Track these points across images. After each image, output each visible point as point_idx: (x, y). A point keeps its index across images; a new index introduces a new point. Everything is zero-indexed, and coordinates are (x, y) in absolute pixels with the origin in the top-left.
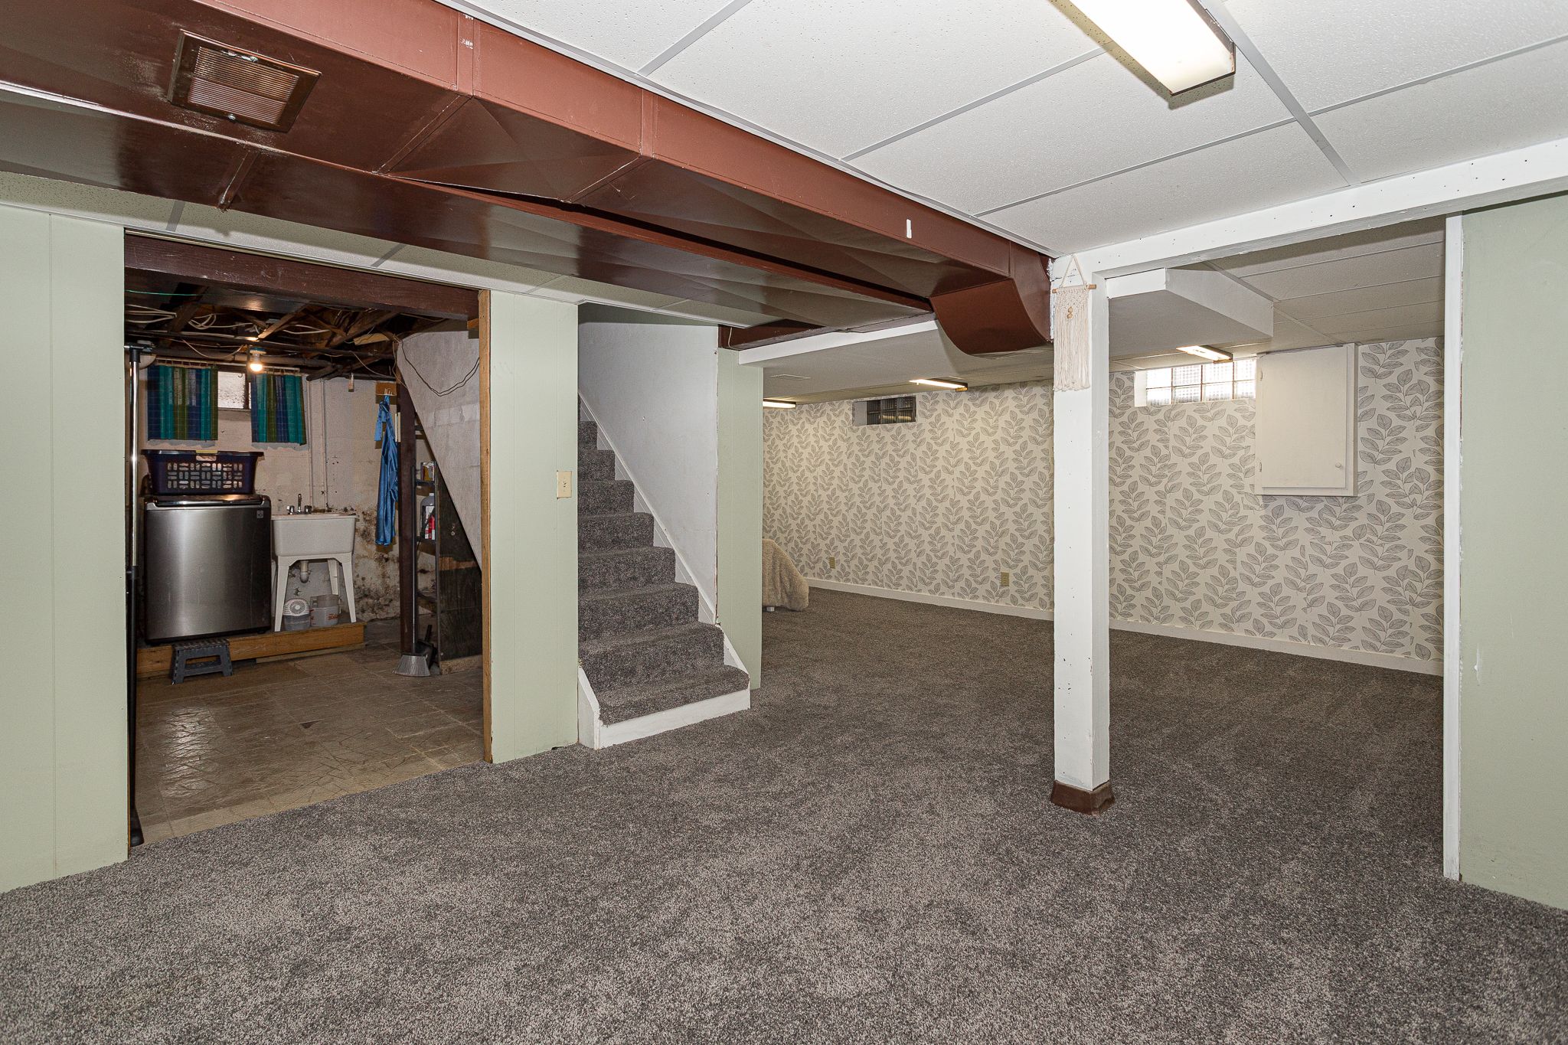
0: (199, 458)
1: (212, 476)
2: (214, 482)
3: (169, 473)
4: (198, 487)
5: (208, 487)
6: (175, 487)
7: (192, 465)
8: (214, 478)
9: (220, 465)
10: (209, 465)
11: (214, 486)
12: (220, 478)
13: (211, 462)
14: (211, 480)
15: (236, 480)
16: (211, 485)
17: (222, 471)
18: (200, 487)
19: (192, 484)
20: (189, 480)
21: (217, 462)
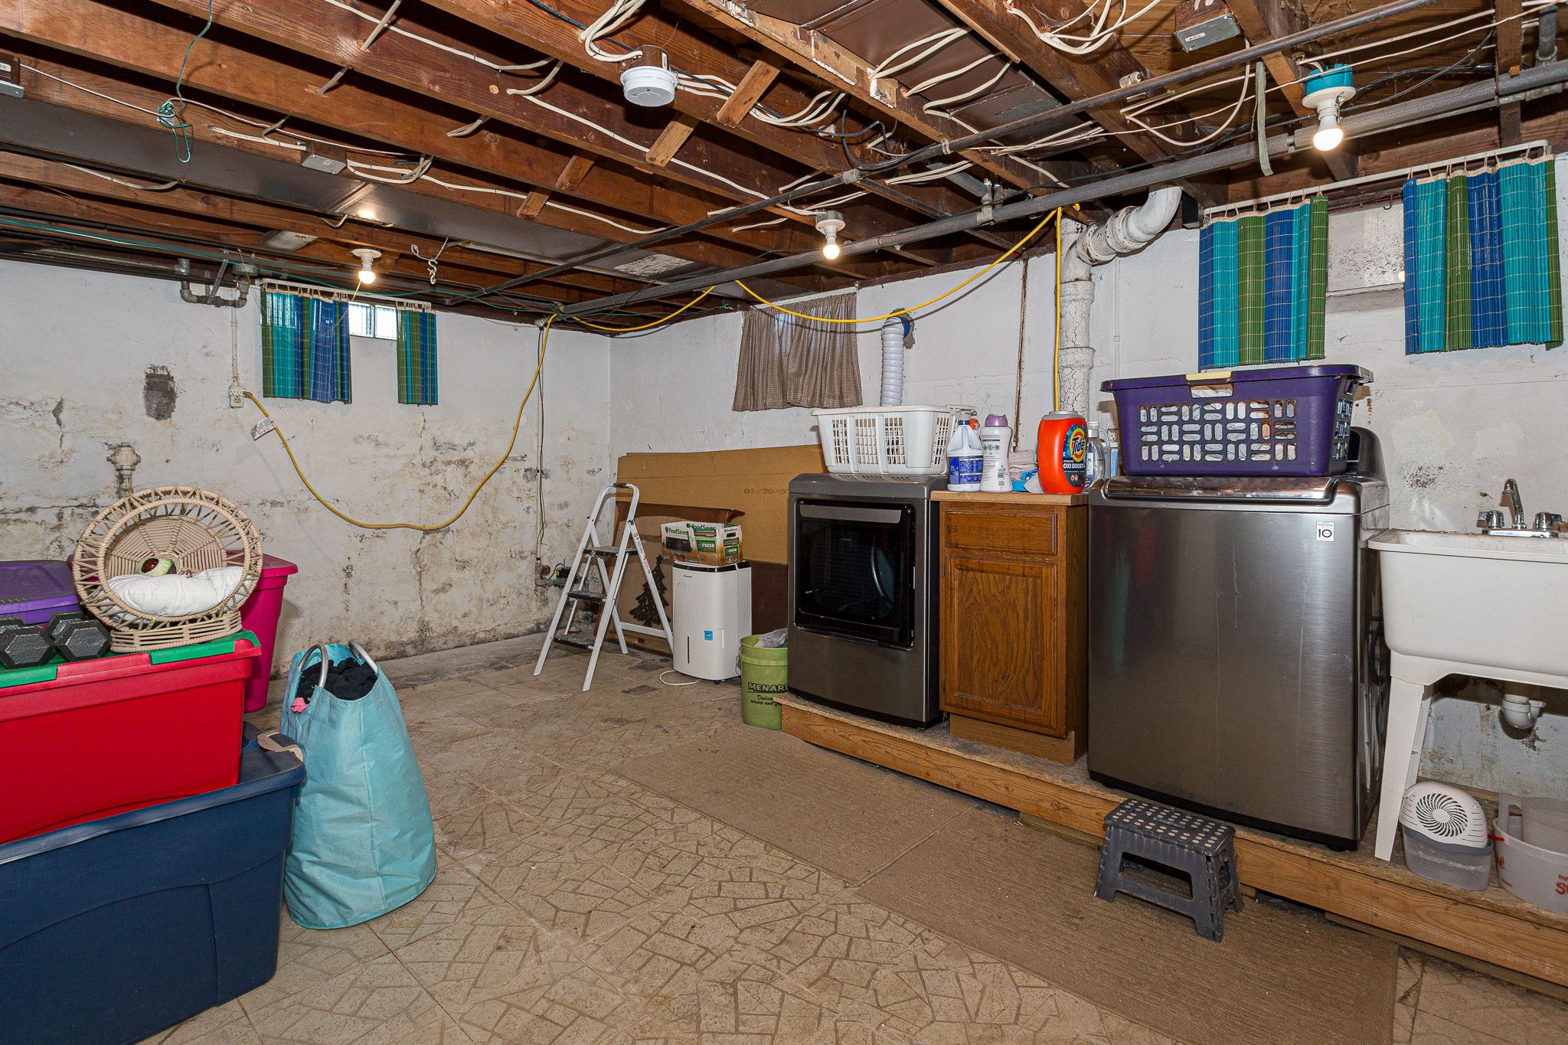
0: (1197, 393)
1: (1226, 432)
2: (1231, 448)
3: (1143, 429)
4: (1198, 457)
5: (1219, 458)
6: (1155, 457)
7: (1185, 409)
8: (1232, 437)
9: (1242, 407)
10: (1218, 406)
11: (1231, 457)
12: (1243, 436)
13: (1223, 400)
14: (1225, 442)
15: (1279, 441)
16: (1224, 452)
17: (1248, 421)
18: (1203, 457)
19: (1186, 449)
20: (1181, 443)
21: (1235, 399)
